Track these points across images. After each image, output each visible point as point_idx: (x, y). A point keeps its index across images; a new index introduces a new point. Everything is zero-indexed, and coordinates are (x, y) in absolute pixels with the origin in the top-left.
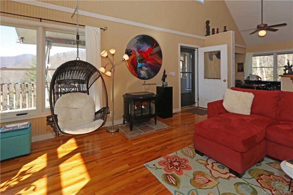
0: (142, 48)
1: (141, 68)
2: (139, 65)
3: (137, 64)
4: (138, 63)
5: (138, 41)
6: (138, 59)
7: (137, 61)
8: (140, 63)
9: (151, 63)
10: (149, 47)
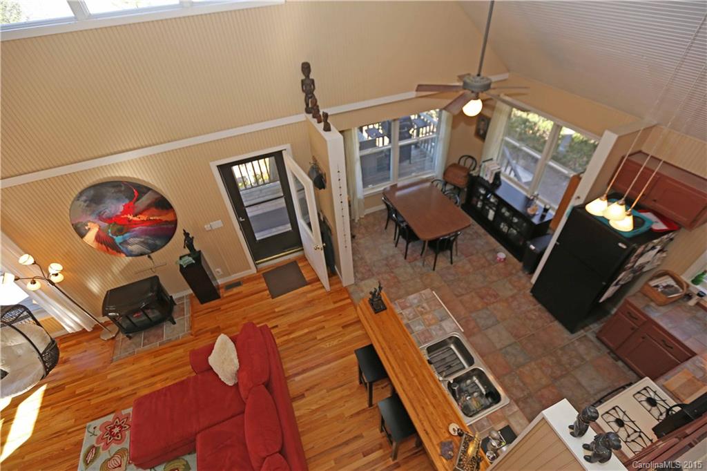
0: (107, 210)
1: (125, 242)
2: (118, 239)
3: (114, 240)
4: (115, 237)
5: (88, 202)
6: (110, 231)
7: (110, 235)
8: (119, 237)
9: (144, 228)
10: (124, 204)
